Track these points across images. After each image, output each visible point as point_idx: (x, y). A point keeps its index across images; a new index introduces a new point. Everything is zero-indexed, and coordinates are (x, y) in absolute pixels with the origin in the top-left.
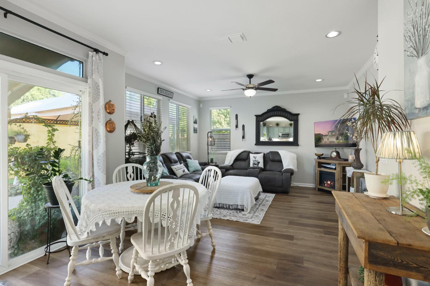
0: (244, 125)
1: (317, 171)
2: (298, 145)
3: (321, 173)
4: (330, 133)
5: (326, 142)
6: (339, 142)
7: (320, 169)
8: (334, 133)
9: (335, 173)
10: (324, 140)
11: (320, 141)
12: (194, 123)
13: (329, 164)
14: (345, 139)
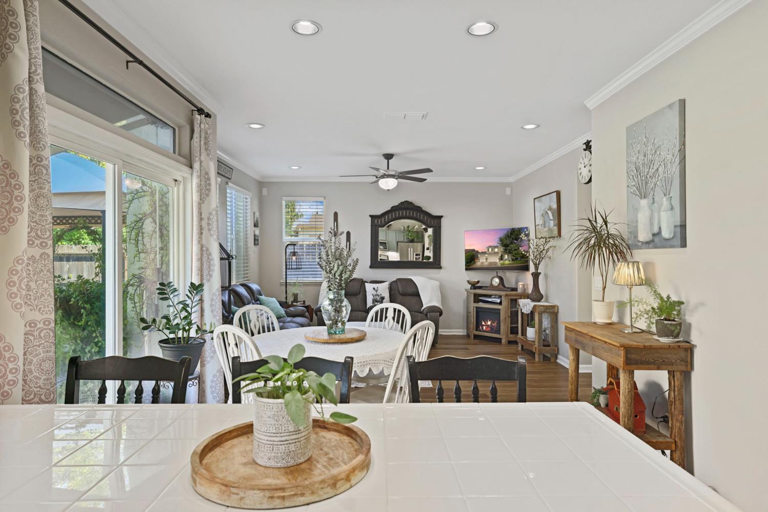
0: (350, 231)
1: (472, 308)
2: (441, 268)
3: (478, 310)
4: (490, 250)
5: (483, 263)
6: (503, 264)
7: (476, 305)
8: (496, 250)
9: (499, 310)
10: (481, 261)
11: (473, 262)
12: (255, 226)
13: (490, 296)
14: (513, 260)
